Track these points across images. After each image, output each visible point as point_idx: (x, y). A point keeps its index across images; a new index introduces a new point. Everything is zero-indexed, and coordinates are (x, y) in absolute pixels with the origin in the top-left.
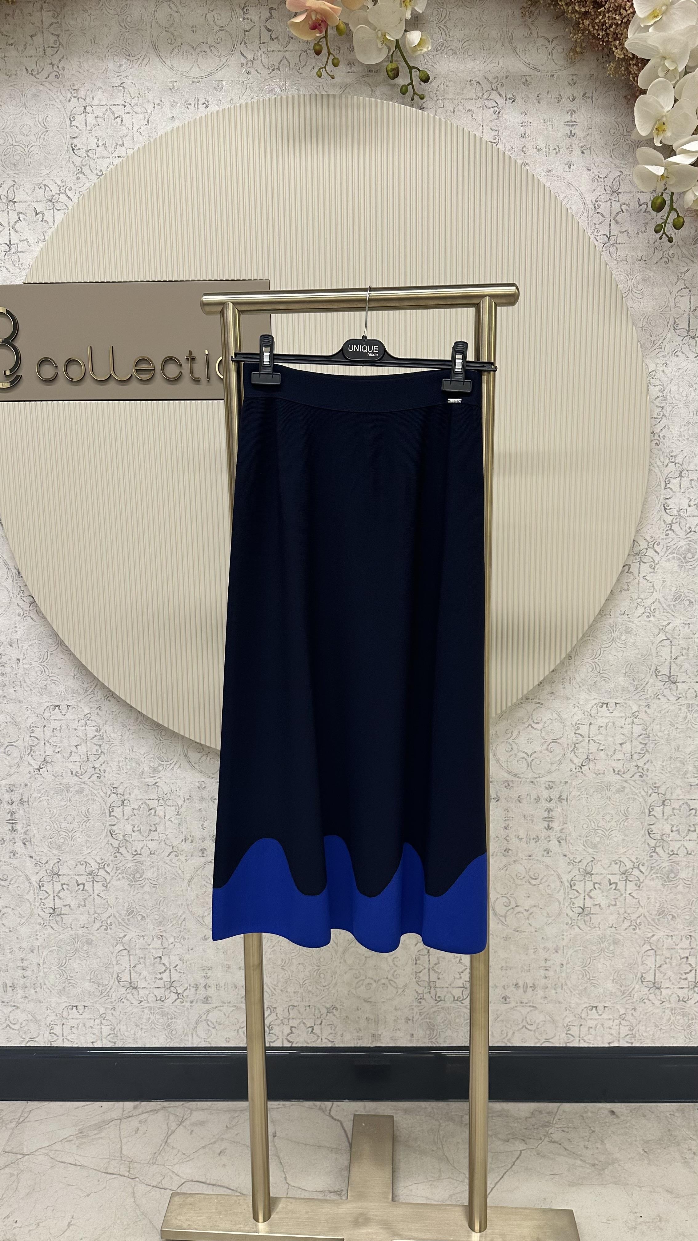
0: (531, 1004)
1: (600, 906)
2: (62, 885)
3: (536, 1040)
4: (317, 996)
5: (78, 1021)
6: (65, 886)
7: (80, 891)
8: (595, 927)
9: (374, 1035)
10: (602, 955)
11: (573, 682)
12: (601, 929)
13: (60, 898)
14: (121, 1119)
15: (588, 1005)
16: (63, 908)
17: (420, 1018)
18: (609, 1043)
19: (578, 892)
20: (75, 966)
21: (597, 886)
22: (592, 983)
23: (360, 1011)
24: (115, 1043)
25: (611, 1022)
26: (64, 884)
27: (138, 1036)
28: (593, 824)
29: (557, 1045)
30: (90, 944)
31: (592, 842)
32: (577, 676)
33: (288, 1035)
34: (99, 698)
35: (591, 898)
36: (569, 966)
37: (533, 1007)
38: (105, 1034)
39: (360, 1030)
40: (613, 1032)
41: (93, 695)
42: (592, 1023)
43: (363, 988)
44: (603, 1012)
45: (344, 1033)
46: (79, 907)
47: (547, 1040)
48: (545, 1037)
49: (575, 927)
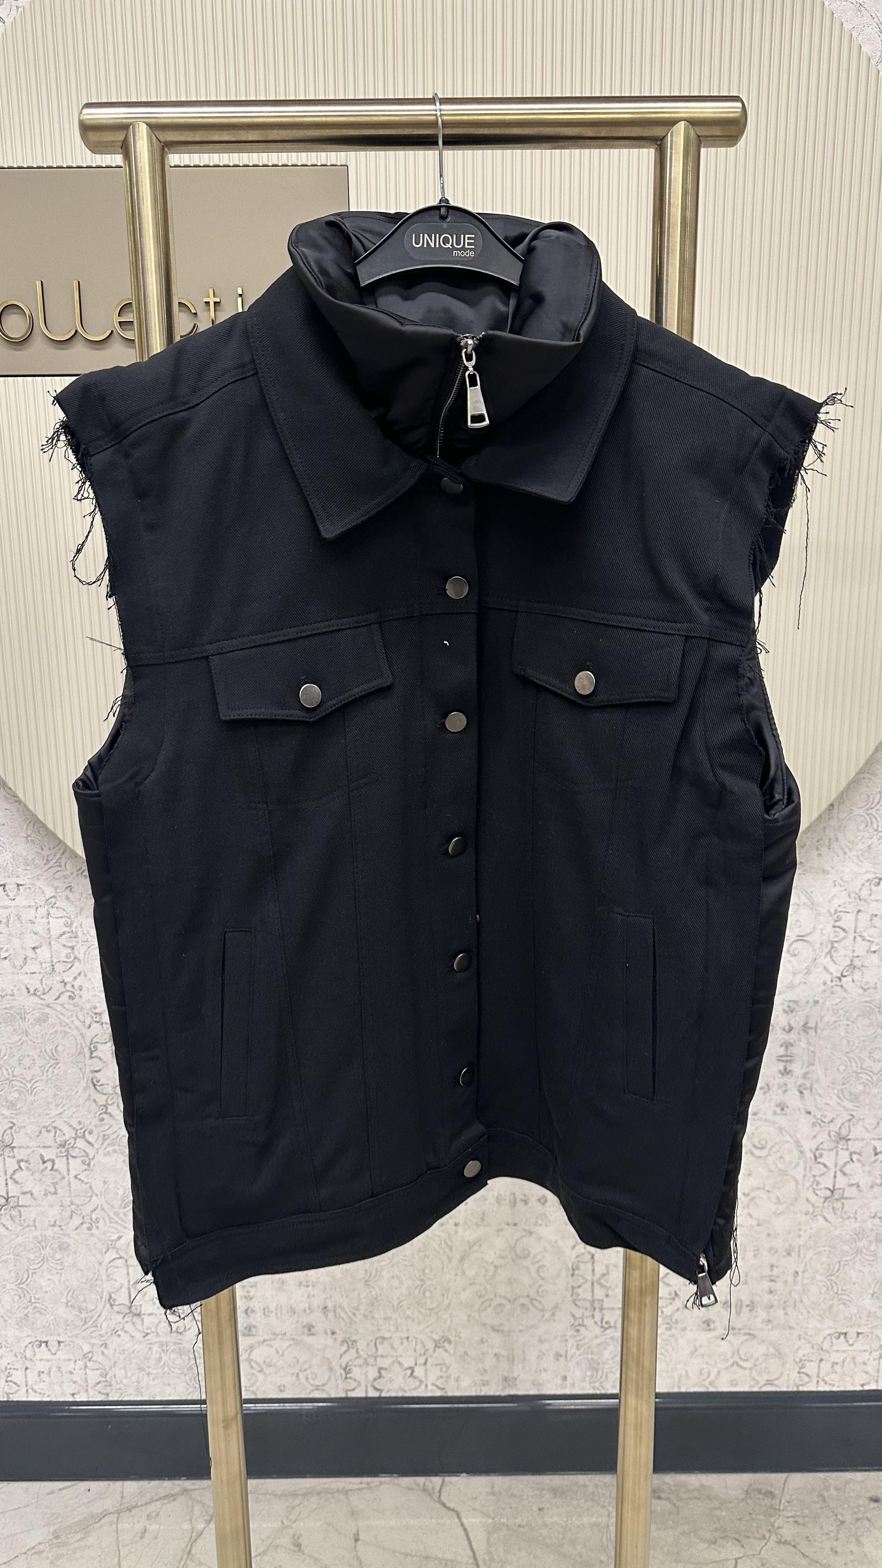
0: (747, 1331)
1: (858, 1186)
2: (19, 1162)
3: (753, 1383)
4: (419, 1323)
5: (51, 1363)
6: (23, 1165)
7: (47, 1172)
8: (849, 1218)
9: (506, 1379)
10: (857, 1259)
11: (835, 845)
12: (859, 1220)
13: (16, 1182)
14: (119, 1512)
15: (832, 1331)
16: (21, 1197)
17: (578, 1353)
18: (862, 1385)
19: (825, 1166)
20: (43, 1283)
21: (855, 1157)
22: (841, 1299)
23: (486, 1345)
24: (107, 1395)
25: (867, 1355)
26: (22, 1160)
27: (143, 1384)
28: (854, 1064)
29: (784, 1389)
30: (65, 1249)
31: (851, 1093)
32: (841, 836)
33: (375, 1380)
34: (68, 873)
35: (845, 1174)
36: (806, 1275)
37: (750, 1334)
38: (91, 1382)
39: (486, 1372)
40: (869, 1368)
41: (59, 869)
42: (837, 1357)
43: (490, 1310)
44: (856, 1341)
45: (462, 1376)
46: (46, 1195)
47: (769, 1382)
48: (766, 1377)
49: (820, 1218)
